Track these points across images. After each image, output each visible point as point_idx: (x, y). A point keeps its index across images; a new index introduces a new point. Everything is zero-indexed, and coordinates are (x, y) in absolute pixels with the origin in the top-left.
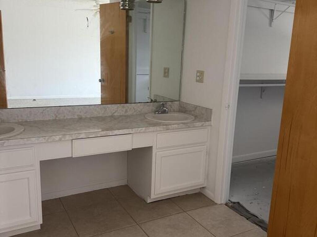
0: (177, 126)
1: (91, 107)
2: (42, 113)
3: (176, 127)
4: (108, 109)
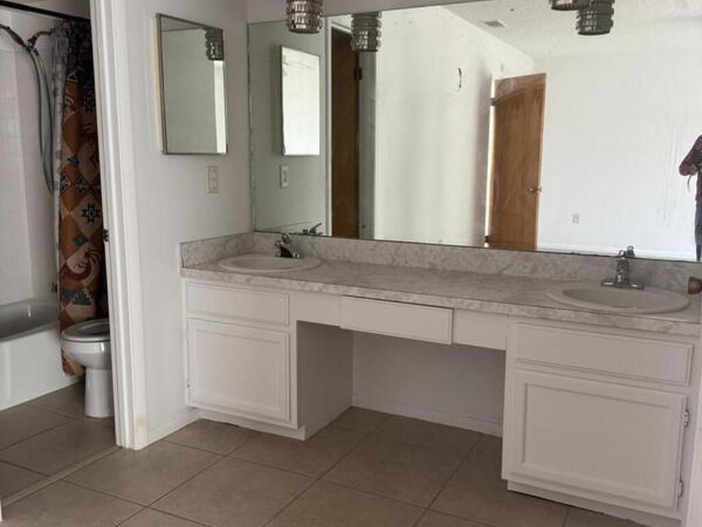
0: (573, 316)
1: (455, 251)
2: (373, 250)
3: (568, 317)
4: (490, 258)
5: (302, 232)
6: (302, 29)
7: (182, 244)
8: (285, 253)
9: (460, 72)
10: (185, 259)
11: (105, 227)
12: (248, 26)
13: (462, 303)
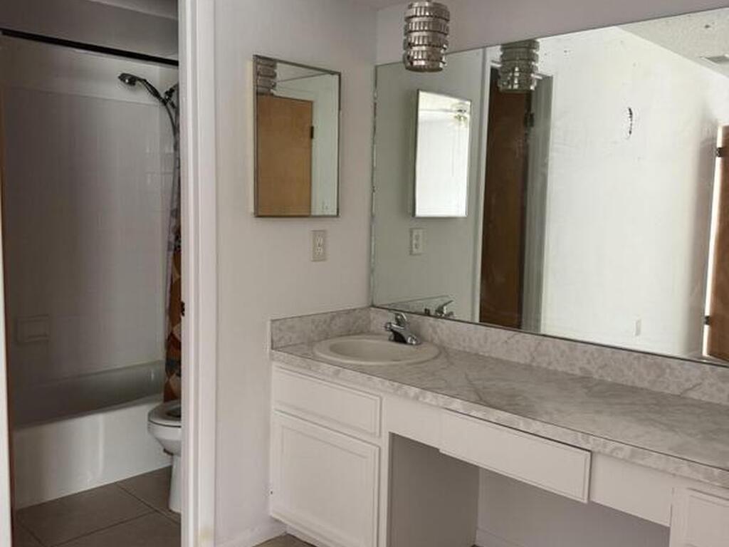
4: (668, 371)
5: (423, 311)
6: (420, 66)
7: (273, 321)
8: (399, 338)
9: (631, 114)
10: (275, 339)
11: (183, 299)
12: (376, 67)
13: (605, 446)
